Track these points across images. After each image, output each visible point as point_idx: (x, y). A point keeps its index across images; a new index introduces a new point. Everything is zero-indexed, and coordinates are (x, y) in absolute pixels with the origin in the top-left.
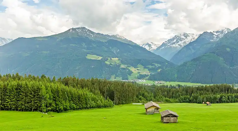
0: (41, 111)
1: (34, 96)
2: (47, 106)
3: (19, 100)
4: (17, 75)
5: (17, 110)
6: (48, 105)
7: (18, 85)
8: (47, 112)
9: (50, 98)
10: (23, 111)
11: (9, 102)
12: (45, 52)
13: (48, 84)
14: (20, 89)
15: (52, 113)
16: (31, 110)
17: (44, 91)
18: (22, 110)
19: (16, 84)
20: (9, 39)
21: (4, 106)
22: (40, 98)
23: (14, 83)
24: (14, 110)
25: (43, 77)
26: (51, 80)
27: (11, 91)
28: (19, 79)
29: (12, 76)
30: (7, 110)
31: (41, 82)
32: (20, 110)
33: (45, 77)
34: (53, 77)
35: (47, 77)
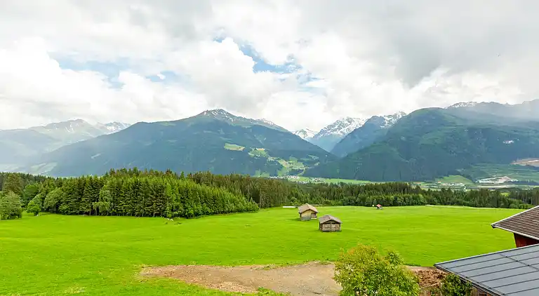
0: (165, 217)
1: (157, 196)
2: (172, 210)
3: (136, 203)
4: (135, 170)
5: (133, 215)
6: (174, 209)
7: (136, 183)
8: (172, 217)
9: (177, 200)
10: (141, 216)
11: (123, 205)
12: (171, 141)
13: (175, 182)
14: (138, 189)
15: (179, 218)
16: (152, 215)
17: (168, 192)
18: (140, 215)
19: (133, 180)
20: (126, 124)
21: (117, 211)
22: (165, 200)
23: (131, 180)
24: (129, 215)
25: (169, 172)
26: (179, 176)
27: (127, 190)
28: (137, 175)
29: (128, 171)
30: (121, 215)
31: (165, 180)
32: (137, 216)
33: (171, 172)
34: (181, 172)
35: (173, 173)
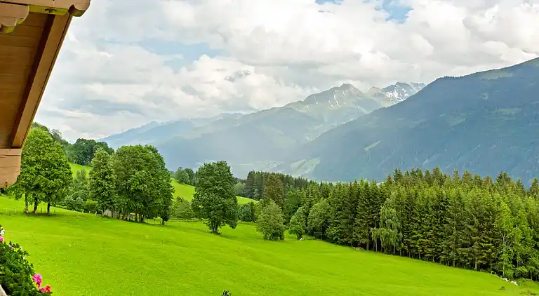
0: (500, 274)
1: (480, 229)
2: (515, 262)
3: (442, 237)
4: (436, 171)
5: (437, 260)
6: (519, 259)
7: (440, 199)
8: (515, 277)
9: (523, 240)
10: (451, 265)
11: (419, 240)
12: (507, 111)
13: (518, 200)
14: (444, 209)
15: (530, 282)
16: (471, 267)
17: (505, 220)
18: (449, 263)
19: (435, 193)
20: (416, 85)
21: (409, 248)
22: (497, 238)
23: (430, 192)
24: (430, 259)
25: (503, 179)
26: (527, 189)
27: (424, 211)
28: (441, 183)
29: (424, 174)
30: (415, 256)
31: (497, 195)
32: (444, 263)
33: (508, 180)
34: (532, 181)
35: (514, 180)
